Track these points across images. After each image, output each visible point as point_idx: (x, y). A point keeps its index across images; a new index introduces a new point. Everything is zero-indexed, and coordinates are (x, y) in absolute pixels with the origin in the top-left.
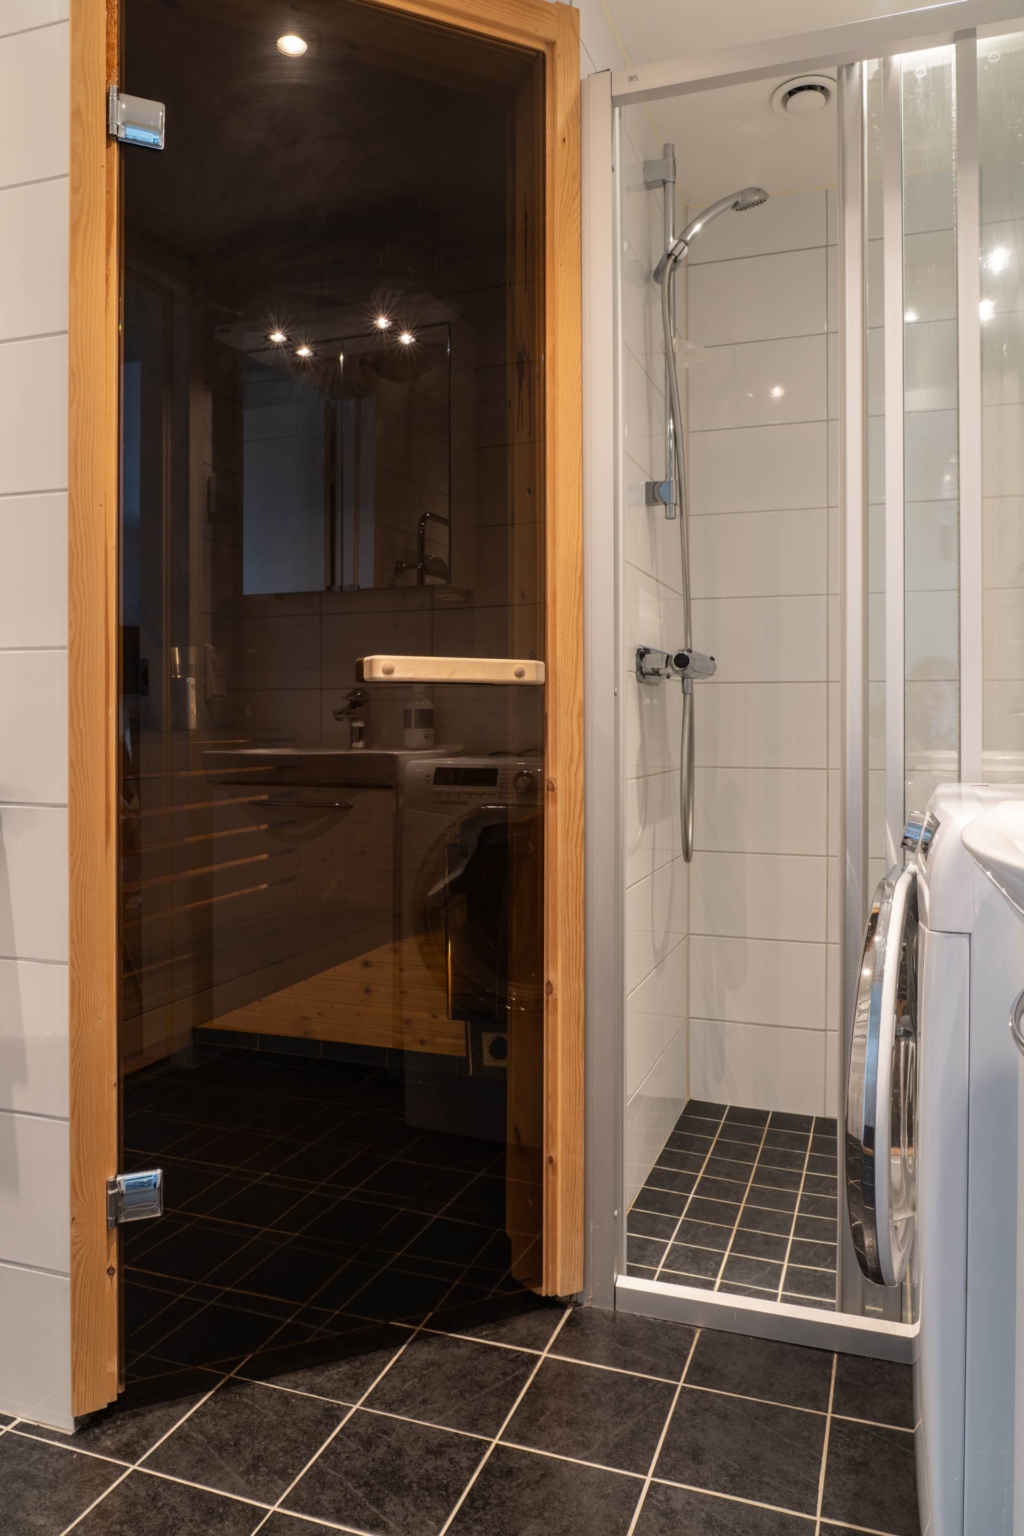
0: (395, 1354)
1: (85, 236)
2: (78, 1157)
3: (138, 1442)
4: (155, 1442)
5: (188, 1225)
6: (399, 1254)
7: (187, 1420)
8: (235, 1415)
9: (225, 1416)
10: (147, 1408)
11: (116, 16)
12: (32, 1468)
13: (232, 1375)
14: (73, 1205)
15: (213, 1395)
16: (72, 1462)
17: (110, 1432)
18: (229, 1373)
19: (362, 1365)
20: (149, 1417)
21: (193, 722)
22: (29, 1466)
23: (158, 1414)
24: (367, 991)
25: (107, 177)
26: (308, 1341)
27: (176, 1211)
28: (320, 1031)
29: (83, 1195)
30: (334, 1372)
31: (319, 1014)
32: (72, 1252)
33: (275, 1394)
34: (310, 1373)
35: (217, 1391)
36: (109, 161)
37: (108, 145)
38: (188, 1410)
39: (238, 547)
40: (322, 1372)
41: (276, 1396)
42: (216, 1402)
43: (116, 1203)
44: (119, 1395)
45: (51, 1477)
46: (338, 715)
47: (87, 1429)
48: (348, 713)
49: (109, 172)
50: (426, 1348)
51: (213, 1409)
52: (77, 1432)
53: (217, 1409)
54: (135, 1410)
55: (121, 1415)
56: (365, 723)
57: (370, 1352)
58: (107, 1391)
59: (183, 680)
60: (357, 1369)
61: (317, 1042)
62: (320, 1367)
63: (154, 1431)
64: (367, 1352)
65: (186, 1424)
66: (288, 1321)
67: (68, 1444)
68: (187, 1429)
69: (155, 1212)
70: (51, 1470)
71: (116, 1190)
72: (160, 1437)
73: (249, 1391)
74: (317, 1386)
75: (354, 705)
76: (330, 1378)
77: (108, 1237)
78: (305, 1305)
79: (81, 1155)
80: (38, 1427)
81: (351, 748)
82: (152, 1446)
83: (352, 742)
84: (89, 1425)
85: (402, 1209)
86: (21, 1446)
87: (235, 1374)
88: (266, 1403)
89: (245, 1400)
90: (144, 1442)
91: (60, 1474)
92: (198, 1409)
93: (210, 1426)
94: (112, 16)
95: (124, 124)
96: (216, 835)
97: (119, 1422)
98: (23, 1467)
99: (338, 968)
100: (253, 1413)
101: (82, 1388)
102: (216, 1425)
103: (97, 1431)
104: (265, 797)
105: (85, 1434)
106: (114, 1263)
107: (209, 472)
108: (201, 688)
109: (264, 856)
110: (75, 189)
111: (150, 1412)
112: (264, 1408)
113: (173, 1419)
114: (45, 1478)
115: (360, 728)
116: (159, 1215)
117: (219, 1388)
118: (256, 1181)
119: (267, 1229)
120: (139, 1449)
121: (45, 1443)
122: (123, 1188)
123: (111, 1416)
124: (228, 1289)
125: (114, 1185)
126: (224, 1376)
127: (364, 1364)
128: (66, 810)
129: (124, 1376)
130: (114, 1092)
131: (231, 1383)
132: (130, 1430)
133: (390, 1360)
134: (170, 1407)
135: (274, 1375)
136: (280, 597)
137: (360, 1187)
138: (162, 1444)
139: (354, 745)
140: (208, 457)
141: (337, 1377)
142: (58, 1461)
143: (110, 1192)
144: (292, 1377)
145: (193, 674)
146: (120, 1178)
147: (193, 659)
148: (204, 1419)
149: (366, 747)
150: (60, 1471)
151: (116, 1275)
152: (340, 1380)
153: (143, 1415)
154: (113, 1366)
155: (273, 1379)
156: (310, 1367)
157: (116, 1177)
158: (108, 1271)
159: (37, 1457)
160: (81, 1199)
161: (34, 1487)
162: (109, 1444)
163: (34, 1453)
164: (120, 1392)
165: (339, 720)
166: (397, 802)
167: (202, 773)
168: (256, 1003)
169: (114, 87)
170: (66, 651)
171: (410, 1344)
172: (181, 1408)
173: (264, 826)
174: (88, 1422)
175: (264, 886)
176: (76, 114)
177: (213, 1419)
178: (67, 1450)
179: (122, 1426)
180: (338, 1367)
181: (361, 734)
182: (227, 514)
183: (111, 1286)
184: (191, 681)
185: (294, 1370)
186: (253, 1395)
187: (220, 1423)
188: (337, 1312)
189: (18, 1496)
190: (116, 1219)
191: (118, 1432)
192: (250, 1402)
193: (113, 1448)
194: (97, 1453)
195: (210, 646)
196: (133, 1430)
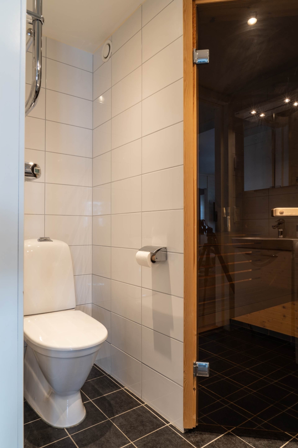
0: (285, 443)
1: (187, 93)
2: (186, 354)
3: (200, 442)
4: (205, 444)
5: (223, 379)
6: (289, 408)
7: (215, 441)
8: (229, 445)
9: (226, 444)
10: (204, 433)
11: (195, 29)
12: (172, 439)
13: (230, 431)
14: (184, 367)
15: (223, 436)
16: (182, 442)
17: (193, 436)
18: (229, 430)
19: (272, 443)
20: (204, 436)
21: (229, 229)
22: (171, 438)
23: (206, 436)
24: (284, 316)
25: (193, 75)
26: (254, 429)
27: (220, 374)
28: (269, 327)
29: (187, 365)
30: (263, 442)
31: (268, 321)
32: (184, 381)
33: (242, 442)
34: (254, 440)
35: (225, 435)
36: (194, 70)
37: (193, 66)
38: (216, 438)
39: (242, 177)
40: (259, 441)
41: (242, 443)
42: (224, 438)
43: (196, 369)
44: (196, 426)
45: (176, 444)
46: (274, 227)
47: (187, 433)
48: (277, 227)
49: (194, 73)
50: (296, 445)
51: (223, 440)
52: (185, 433)
53: (224, 441)
54: (201, 432)
55: (197, 432)
56: (283, 229)
57: (276, 439)
58: (193, 424)
59: (226, 217)
60: (271, 444)
61: (267, 330)
62: (258, 439)
63: (205, 441)
64: (275, 439)
65: (214, 442)
66: (249, 419)
67: (182, 436)
68: (214, 444)
69: (207, 375)
70: (176, 442)
71: (196, 366)
72: (207, 443)
73: (234, 439)
74: (256, 445)
75: (279, 224)
76: (261, 444)
77: (194, 379)
78: (255, 416)
79: (186, 353)
80: (175, 427)
81: (279, 237)
82: (204, 445)
83: (279, 236)
84: (188, 432)
85: (292, 392)
86: (170, 431)
87: (231, 431)
88: (239, 445)
89: (233, 441)
90: (202, 443)
91: (179, 444)
92: (218, 439)
93: (221, 446)
94: (194, 30)
95: (197, 59)
96: (235, 263)
97: (196, 434)
98: (170, 438)
99: (274, 307)
100: (235, 446)
101: (186, 421)
102: (223, 446)
103: (190, 435)
104: (251, 252)
105: (187, 434)
106: (195, 387)
107: (234, 156)
108: (232, 220)
109: (251, 270)
110: (185, 81)
111: (205, 434)
112: (238, 446)
113: (211, 439)
114: (175, 443)
115: (281, 231)
116: (208, 376)
117: (226, 434)
118: (244, 370)
119: (246, 387)
120: (200, 445)
121: (176, 433)
122: (198, 365)
123: (194, 431)
124: (232, 403)
125: (195, 364)
126: (227, 431)
127: (273, 443)
128: (183, 255)
129: (198, 421)
130: (196, 337)
131: (229, 434)
132: (198, 438)
133: (283, 445)
134: (211, 435)
135: (243, 436)
136: (256, 191)
137: (278, 381)
138: (207, 446)
139: (280, 237)
140: (234, 152)
141: (263, 444)
142: (179, 439)
143: (194, 366)
144: (248, 439)
145: (229, 215)
146: (197, 363)
147: (229, 211)
148: (220, 443)
149: (284, 237)
150: (179, 443)
151: (196, 390)
152: (264, 446)
153: (203, 434)
154: (195, 417)
155: (242, 437)
156: (255, 437)
157: (196, 362)
158: (194, 389)
159: (174, 436)
160: (186, 366)
161: (172, 445)
162: (192, 440)
163: (173, 435)
164: (197, 425)
165: (274, 228)
166: (293, 255)
167: (231, 244)
168: (248, 314)
169: (195, 49)
170: (183, 210)
171: (290, 442)
172: (214, 436)
173: (251, 261)
174: (188, 431)
175: (250, 279)
176: (185, 60)
177: (222, 443)
178: (181, 437)
179: (197, 435)
180: (264, 441)
181: (282, 233)
182: (239, 168)
183: (194, 393)
184: (229, 217)
185: (250, 437)
186: (235, 440)
187: (224, 446)
188: (266, 422)
189: (167, 446)
190: (196, 374)
191: (195, 437)
192: (234, 443)
193: (193, 442)
194: (189, 441)
195: (235, 207)
196: (199, 438)
